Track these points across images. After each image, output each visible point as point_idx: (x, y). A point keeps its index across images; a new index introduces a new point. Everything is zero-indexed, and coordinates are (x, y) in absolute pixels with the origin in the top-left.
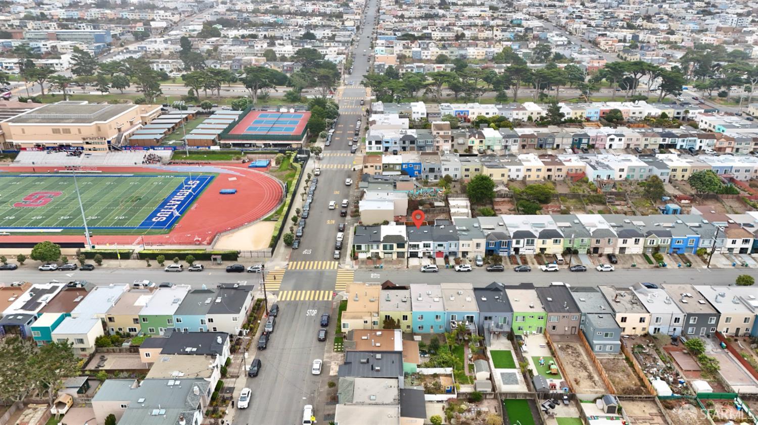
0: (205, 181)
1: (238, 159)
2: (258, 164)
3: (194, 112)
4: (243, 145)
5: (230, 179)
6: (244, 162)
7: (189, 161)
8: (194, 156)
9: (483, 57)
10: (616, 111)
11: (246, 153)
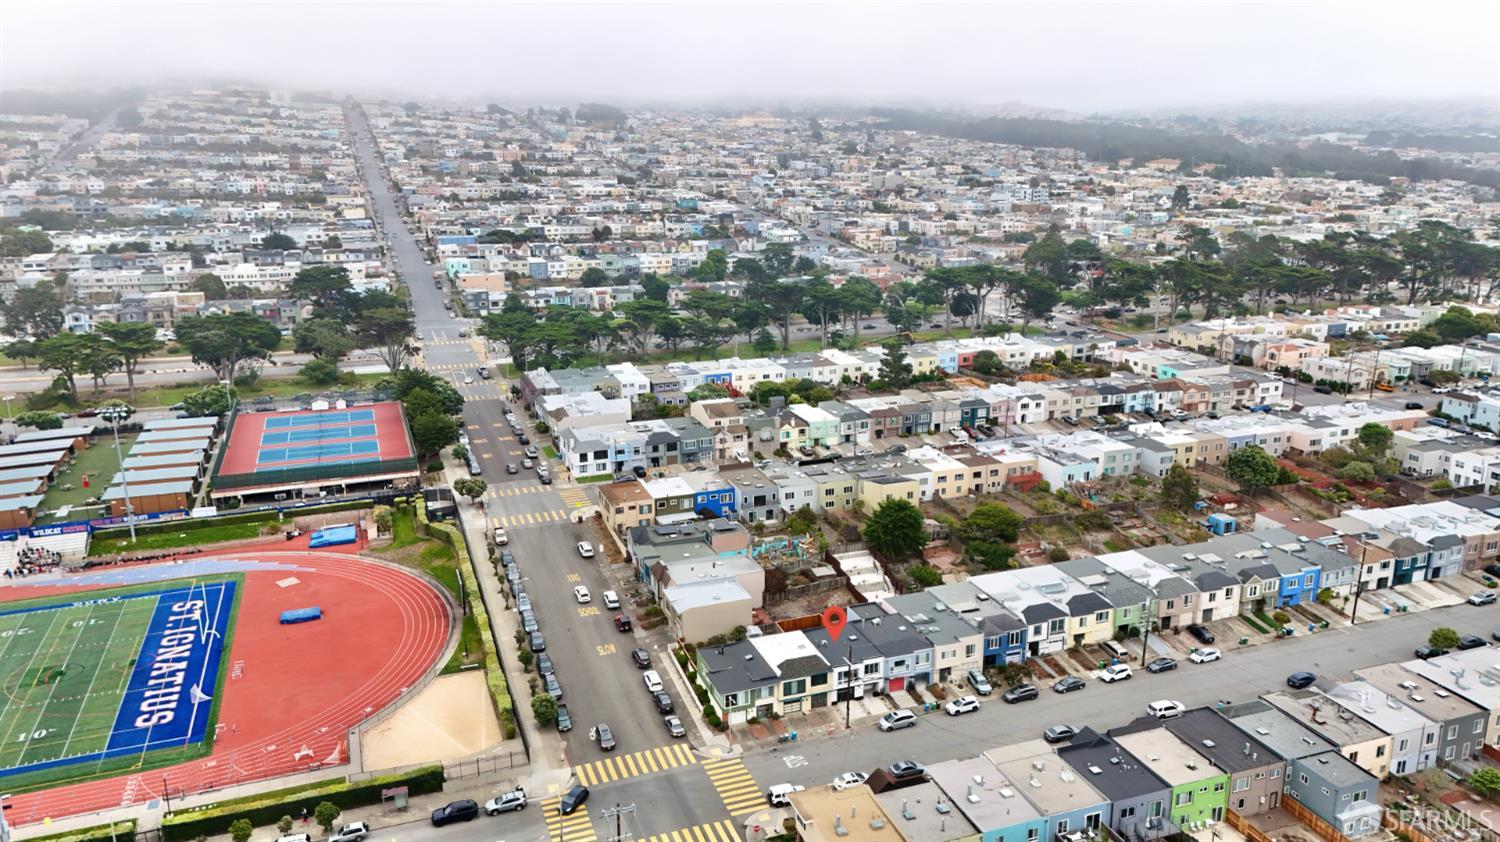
0: (222, 597)
1: (275, 531)
2: (328, 537)
3: (89, 430)
4: (269, 497)
5: (284, 583)
6: (290, 537)
7: (140, 554)
8: (151, 539)
9: (669, 271)
10: (989, 355)
11: (289, 515)
